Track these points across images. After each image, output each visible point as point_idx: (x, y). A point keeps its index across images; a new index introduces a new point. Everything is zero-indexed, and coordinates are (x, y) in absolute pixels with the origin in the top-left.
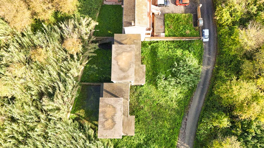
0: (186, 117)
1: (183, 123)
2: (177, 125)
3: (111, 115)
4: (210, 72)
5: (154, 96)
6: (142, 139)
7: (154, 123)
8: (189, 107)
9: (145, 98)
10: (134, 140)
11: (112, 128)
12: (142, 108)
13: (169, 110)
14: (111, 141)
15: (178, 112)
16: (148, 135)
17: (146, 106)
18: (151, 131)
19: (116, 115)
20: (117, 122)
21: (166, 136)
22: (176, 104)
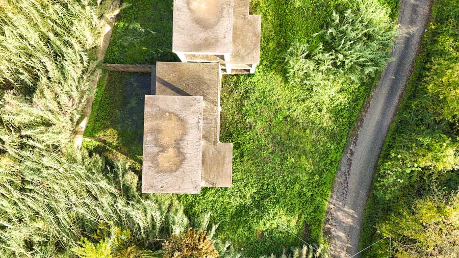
0: (351, 148)
1: (344, 161)
2: (331, 164)
3: (175, 138)
4: (415, 41)
5: (278, 99)
6: (248, 196)
7: (278, 160)
8: (359, 124)
9: (257, 104)
10: (230, 197)
11: (177, 169)
12: (251, 126)
13: (311, 131)
14: (179, 198)
15: (332, 136)
16: (262, 186)
17: (258, 122)
18: (270, 177)
19: (186, 137)
20: (188, 155)
21: (304, 189)
22: (330, 118)
